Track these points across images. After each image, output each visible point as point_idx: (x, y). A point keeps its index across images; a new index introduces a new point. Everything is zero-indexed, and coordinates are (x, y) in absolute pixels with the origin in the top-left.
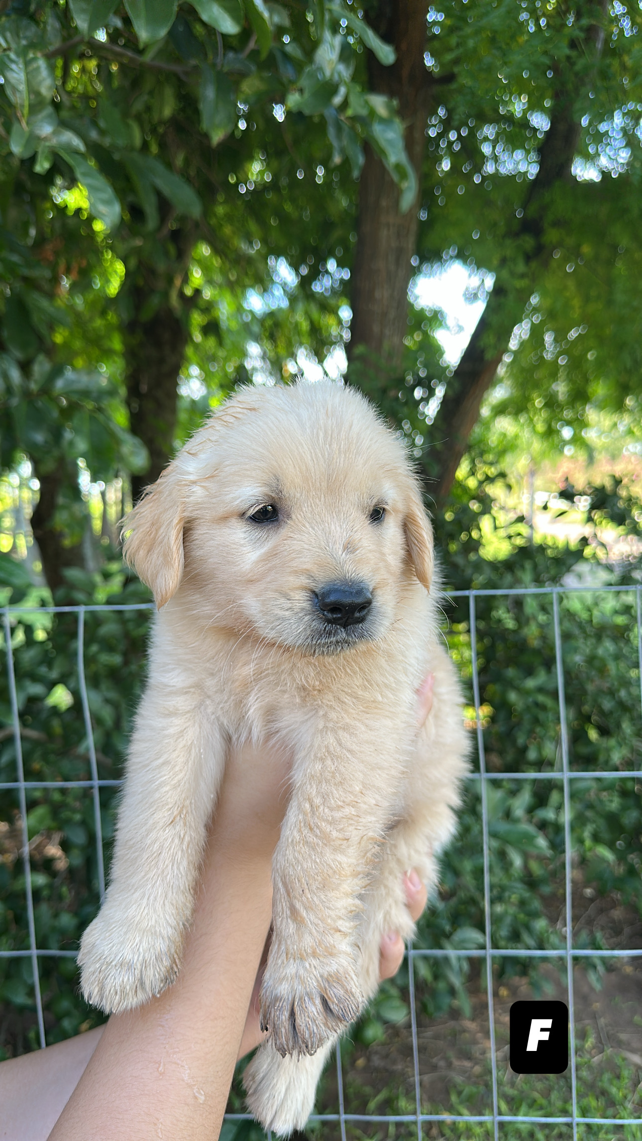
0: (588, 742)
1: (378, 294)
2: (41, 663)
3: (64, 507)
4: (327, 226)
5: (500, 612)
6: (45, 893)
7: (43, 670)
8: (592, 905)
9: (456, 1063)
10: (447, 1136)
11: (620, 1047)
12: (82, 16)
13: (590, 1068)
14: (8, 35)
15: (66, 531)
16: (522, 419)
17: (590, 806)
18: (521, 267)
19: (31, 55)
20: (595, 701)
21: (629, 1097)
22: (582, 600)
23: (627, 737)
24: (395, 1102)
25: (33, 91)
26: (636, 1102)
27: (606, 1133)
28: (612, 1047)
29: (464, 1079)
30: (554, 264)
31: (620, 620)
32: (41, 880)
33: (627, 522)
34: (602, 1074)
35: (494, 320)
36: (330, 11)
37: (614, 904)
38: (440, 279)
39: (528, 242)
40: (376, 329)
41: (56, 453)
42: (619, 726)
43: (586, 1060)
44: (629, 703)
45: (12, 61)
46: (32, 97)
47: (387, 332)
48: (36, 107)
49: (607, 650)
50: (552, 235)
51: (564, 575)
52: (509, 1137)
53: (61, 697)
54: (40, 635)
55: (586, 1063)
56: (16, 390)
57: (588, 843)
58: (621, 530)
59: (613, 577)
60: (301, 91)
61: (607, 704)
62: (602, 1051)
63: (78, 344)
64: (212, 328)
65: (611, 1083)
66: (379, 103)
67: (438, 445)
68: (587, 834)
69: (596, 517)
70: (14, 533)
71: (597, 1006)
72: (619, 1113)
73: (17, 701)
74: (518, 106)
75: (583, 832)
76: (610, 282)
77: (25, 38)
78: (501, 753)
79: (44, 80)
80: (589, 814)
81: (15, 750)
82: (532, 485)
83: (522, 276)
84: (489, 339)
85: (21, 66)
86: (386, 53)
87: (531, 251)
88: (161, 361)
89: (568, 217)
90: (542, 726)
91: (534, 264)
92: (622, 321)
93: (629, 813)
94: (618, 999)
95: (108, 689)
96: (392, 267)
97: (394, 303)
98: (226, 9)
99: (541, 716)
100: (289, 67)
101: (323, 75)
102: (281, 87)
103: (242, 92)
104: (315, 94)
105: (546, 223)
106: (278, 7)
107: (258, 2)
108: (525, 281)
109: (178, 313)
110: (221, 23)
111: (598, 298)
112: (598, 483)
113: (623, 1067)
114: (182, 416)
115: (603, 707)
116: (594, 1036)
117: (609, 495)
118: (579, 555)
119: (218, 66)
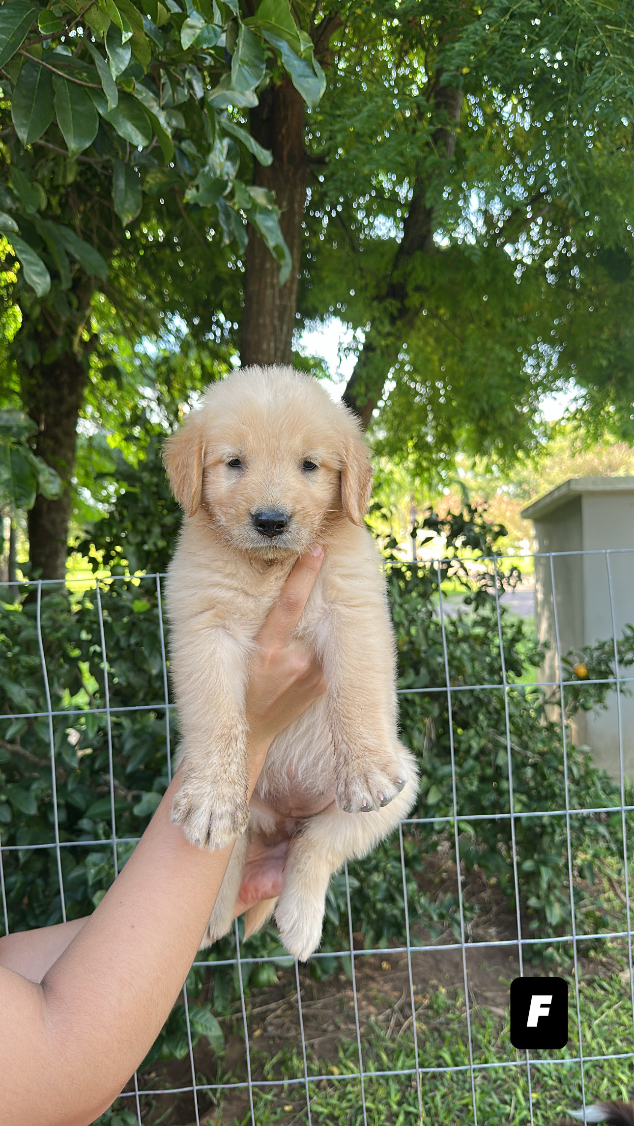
4: (218, 282)
8: (465, 890)
9: (343, 1026)
11: (486, 1003)
12: (23, 130)
13: (460, 1021)
16: (396, 459)
18: (387, 328)
20: (456, 698)
21: (493, 1041)
22: (448, 616)
23: (484, 728)
24: (288, 1062)
26: (498, 1046)
28: (479, 1002)
29: (350, 1040)
30: (418, 323)
31: (479, 631)
33: (481, 546)
36: (219, 123)
37: (484, 887)
38: (322, 333)
39: (393, 305)
42: (476, 719)
43: (457, 1016)
44: (485, 698)
49: (463, 652)
50: (414, 300)
51: (431, 594)
55: (457, 1018)
58: (477, 552)
59: (471, 594)
60: (197, 188)
64: (111, 372)
65: (478, 1032)
66: (259, 194)
69: (456, 543)
72: (484, 1054)
75: (449, 811)
76: (463, 340)
83: (389, 334)
84: (361, 388)
86: (266, 157)
87: (395, 313)
88: (60, 401)
89: (427, 283)
90: (412, 720)
91: (399, 323)
92: (474, 375)
93: (488, 795)
94: (486, 963)
95: (28, 686)
96: (276, 322)
97: (279, 354)
98: (138, 128)
99: (411, 711)
100: (186, 162)
101: (215, 174)
102: (179, 179)
103: (148, 182)
104: (207, 190)
105: (409, 288)
106: (176, 112)
107: (162, 120)
108: (390, 340)
109: (80, 358)
110: (133, 137)
111: (453, 354)
112: (456, 513)
113: (488, 1019)
114: (80, 453)
115: (463, 702)
116: (463, 996)
117: (466, 523)
118: (443, 575)
119: (126, 160)
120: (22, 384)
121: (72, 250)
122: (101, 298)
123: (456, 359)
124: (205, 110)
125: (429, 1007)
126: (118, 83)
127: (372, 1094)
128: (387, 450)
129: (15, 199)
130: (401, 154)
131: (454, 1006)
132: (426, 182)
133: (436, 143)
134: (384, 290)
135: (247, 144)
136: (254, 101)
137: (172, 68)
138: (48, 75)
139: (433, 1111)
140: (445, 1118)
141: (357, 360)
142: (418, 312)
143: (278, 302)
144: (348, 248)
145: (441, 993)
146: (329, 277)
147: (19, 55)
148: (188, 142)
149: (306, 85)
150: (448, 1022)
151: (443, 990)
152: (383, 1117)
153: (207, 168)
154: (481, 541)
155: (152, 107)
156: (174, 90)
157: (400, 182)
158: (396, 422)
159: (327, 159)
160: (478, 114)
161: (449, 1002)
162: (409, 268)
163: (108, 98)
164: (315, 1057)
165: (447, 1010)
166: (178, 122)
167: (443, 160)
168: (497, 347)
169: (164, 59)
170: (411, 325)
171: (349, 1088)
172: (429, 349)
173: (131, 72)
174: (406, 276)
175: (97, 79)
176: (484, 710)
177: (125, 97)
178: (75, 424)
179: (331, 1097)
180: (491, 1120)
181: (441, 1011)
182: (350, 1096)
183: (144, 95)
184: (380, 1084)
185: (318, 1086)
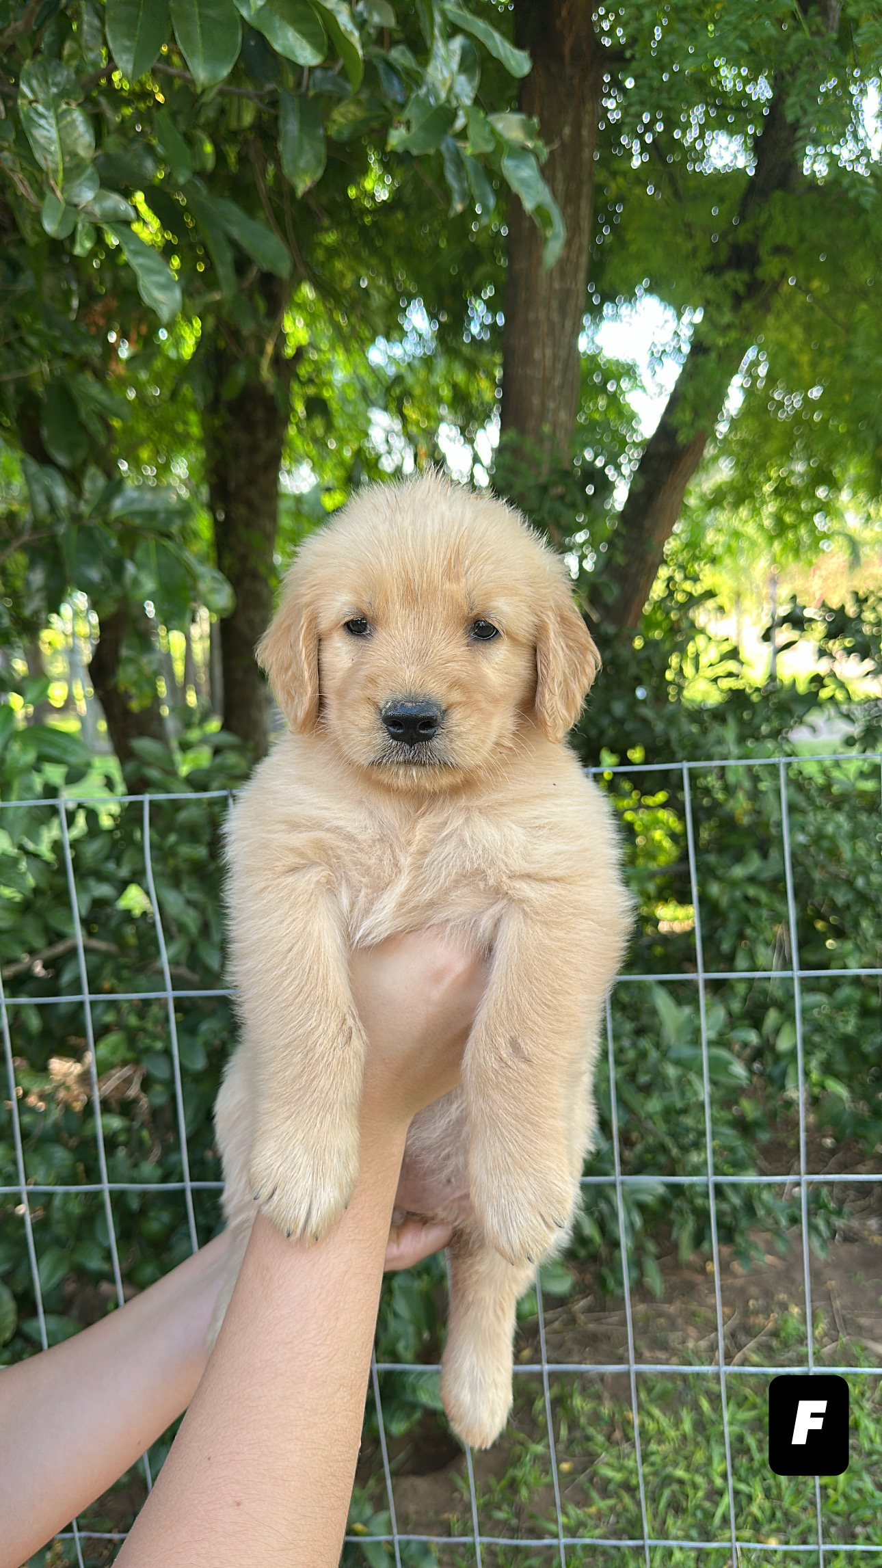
1: (537, 355)
2: (107, 858)
3: (131, 660)
4: (471, 258)
6: (122, 1138)
7: (111, 866)
8: (833, 1158)
9: (648, 1354)
10: (634, 1440)
11: (860, 1335)
12: (125, 57)
14: (34, 82)
15: (133, 691)
16: (744, 512)
17: (818, 1029)
18: (727, 317)
19: (63, 107)
20: (825, 893)
21: (868, 1394)
22: (818, 760)
23: (869, 938)
24: (569, 1401)
25: (69, 152)
26: (876, 1401)
28: (848, 1334)
30: (778, 303)
31: (866, 785)
32: (116, 1123)
33: (874, 653)
36: (443, 13)
37: (862, 1157)
39: (736, 279)
40: (536, 401)
42: (857, 925)
45: (41, 116)
46: (67, 159)
47: (551, 405)
48: (73, 170)
49: (839, 826)
50: (770, 267)
51: (791, 729)
52: (711, 1441)
53: (135, 899)
54: (106, 822)
56: (63, 513)
57: (816, 1076)
58: (868, 665)
59: (856, 730)
60: (408, 125)
61: (841, 897)
62: (835, 1340)
63: (142, 429)
64: (317, 406)
66: (511, 126)
68: (816, 1065)
69: (833, 650)
70: (69, 680)
71: (832, 1284)
73: (79, 905)
75: (810, 1062)
76: (850, 329)
77: (56, 84)
79: (81, 136)
80: (817, 1038)
81: (78, 965)
82: (773, 598)
83: (730, 327)
84: (685, 416)
85: (53, 121)
86: (519, 62)
87: (741, 289)
88: (254, 449)
89: (791, 241)
90: (754, 927)
91: (747, 307)
93: (872, 1036)
94: (860, 1275)
95: (191, 889)
96: (556, 317)
97: (559, 366)
98: (304, 34)
99: (752, 915)
100: (396, 82)
101: (437, 98)
102: (382, 112)
103: (334, 121)
104: (424, 127)
105: (764, 251)
107: (343, 18)
108: (733, 335)
109: (273, 389)
110: (298, 52)
111: (833, 351)
112: (834, 604)
113: (862, 1359)
114: (285, 522)
115: (835, 899)
116: (826, 1321)
117: (850, 619)
118: (811, 700)
119: (303, 89)
120: (204, 425)
121: (235, 233)
122: (307, 292)
123: (838, 358)
125: (775, 1334)
127: (686, 1458)
128: (730, 499)
132: (788, 78)
133: (805, 11)
134: (724, 253)
135: (489, 44)
139: (774, 1491)
140: (792, 1504)
141: (680, 370)
142: (776, 287)
143: (557, 286)
144: (669, 191)
145: (792, 1315)
146: (637, 241)
148: (402, 47)
150: (801, 1359)
151: (795, 1311)
152: (700, 1494)
153: (423, 91)
154: (873, 651)
157: (752, 79)
158: (745, 453)
159: (628, 54)
162: (763, 218)
164: (606, 1395)
165: (801, 1340)
167: (817, 39)
170: (765, 307)
171: (653, 1447)
172: (794, 346)
174: (758, 233)
176: (869, 912)
178: (276, 481)
179: (628, 1456)
180: (860, 1512)
181: (791, 1341)
182: (653, 1458)
184: (697, 1444)
185: (609, 1438)
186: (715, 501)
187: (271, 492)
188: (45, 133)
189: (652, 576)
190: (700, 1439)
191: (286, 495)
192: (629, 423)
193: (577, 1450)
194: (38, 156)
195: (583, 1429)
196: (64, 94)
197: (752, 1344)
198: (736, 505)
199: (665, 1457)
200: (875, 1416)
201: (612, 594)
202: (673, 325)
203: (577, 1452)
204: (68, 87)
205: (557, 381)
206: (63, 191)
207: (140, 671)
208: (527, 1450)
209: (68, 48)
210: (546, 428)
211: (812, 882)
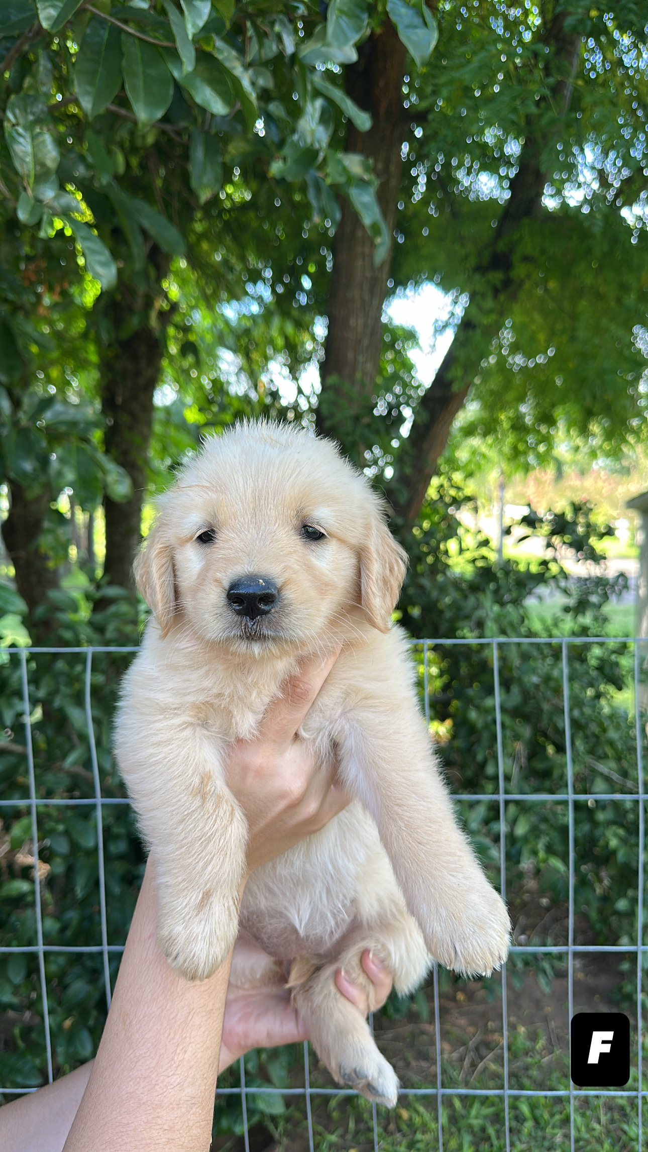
0: (545, 757)
1: (352, 322)
3: (50, 531)
5: (465, 631)
8: (548, 914)
9: (414, 1063)
10: (404, 1131)
12: (87, 99)
13: (540, 1067)
14: (17, 111)
15: (51, 553)
17: (545, 820)
18: (489, 304)
19: (38, 130)
20: (550, 719)
22: (543, 621)
23: (580, 753)
24: (355, 1100)
25: (39, 162)
27: (553, 1128)
28: (561, 1048)
29: (420, 1078)
30: (522, 295)
32: (25, 886)
33: (585, 548)
34: (551, 1073)
35: (462, 354)
36: (312, 83)
38: (413, 302)
39: (496, 277)
40: (350, 355)
41: (43, 479)
42: (572, 743)
43: (536, 1060)
44: (583, 721)
45: (21, 136)
46: (38, 168)
47: (361, 359)
48: (42, 176)
49: (561, 671)
50: (520, 271)
51: (525, 597)
52: (462, 1131)
55: (536, 1063)
57: (542, 854)
58: (579, 555)
59: (571, 602)
60: (285, 159)
61: (561, 723)
62: (551, 1052)
64: (188, 348)
65: (559, 1082)
66: (354, 163)
67: (408, 471)
68: (541, 846)
69: (556, 543)
71: (548, 1009)
72: (565, 1109)
74: (490, 136)
75: (537, 844)
76: (574, 317)
77: (33, 114)
78: (462, 767)
79: (49, 152)
80: (543, 827)
82: (501, 499)
83: (490, 311)
84: (456, 372)
85: (29, 140)
86: (363, 121)
87: (499, 284)
88: (137, 374)
89: (535, 254)
91: (502, 297)
92: (585, 357)
96: (367, 296)
97: (369, 332)
98: (218, 92)
100: (274, 128)
101: (305, 142)
102: (264, 149)
103: (229, 153)
104: (296, 162)
105: (516, 258)
106: (263, 70)
107: (246, 83)
108: (493, 317)
109: (157, 333)
110: (212, 104)
111: (562, 333)
112: (558, 510)
114: (157, 428)
115: (558, 725)
116: (544, 1038)
117: (567, 523)
118: (541, 578)
119: (207, 127)
120: (100, 355)
121: (146, 224)
122: (182, 263)
123: (566, 336)
124: (296, 69)
126: (196, 40)
128: (480, 430)
129: (88, 166)
130: (514, 110)
131: (534, 1048)
133: (554, 96)
134: (486, 258)
135: (343, 106)
136: (353, 56)
137: (259, 21)
138: (117, 33)
141: (453, 338)
142: (522, 284)
143: (368, 274)
144: (449, 213)
145: (520, 1032)
147: (82, 10)
148: (276, 103)
149: (414, 38)
150: (527, 1068)
151: (522, 1030)
153: (296, 136)
155: (234, 68)
156: (261, 45)
158: (491, 398)
160: (598, 58)
161: (528, 1044)
162: (516, 236)
163: (184, 60)
165: (526, 1052)
166: (266, 81)
168: (613, 327)
169: (250, 9)
170: (514, 297)
171: (419, 1136)
172: (534, 326)
173: (212, 27)
174: (512, 246)
175: (170, 37)
176: (582, 735)
177: (205, 58)
181: (519, 1054)
183: (226, 54)
184: (452, 1134)
185: (385, 1129)
186: (469, 431)
187: (149, 407)
188: (23, 148)
189: (427, 483)
190: (454, 1129)
191: (158, 409)
192: (409, 372)
193: (362, 1139)
194: (17, 164)
195: (366, 1123)
196: (38, 121)
197: (490, 1056)
198: (485, 435)
199: (428, 1144)
200: (581, 1111)
201: (403, 497)
202: (450, 308)
203: (361, 1141)
204: (42, 116)
205: (366, 342)
206: (33, 190)
207: (57, 539)
208: (324, 1139)
209: (27, 82)
210: (358, 375)
211: (541, 711)
